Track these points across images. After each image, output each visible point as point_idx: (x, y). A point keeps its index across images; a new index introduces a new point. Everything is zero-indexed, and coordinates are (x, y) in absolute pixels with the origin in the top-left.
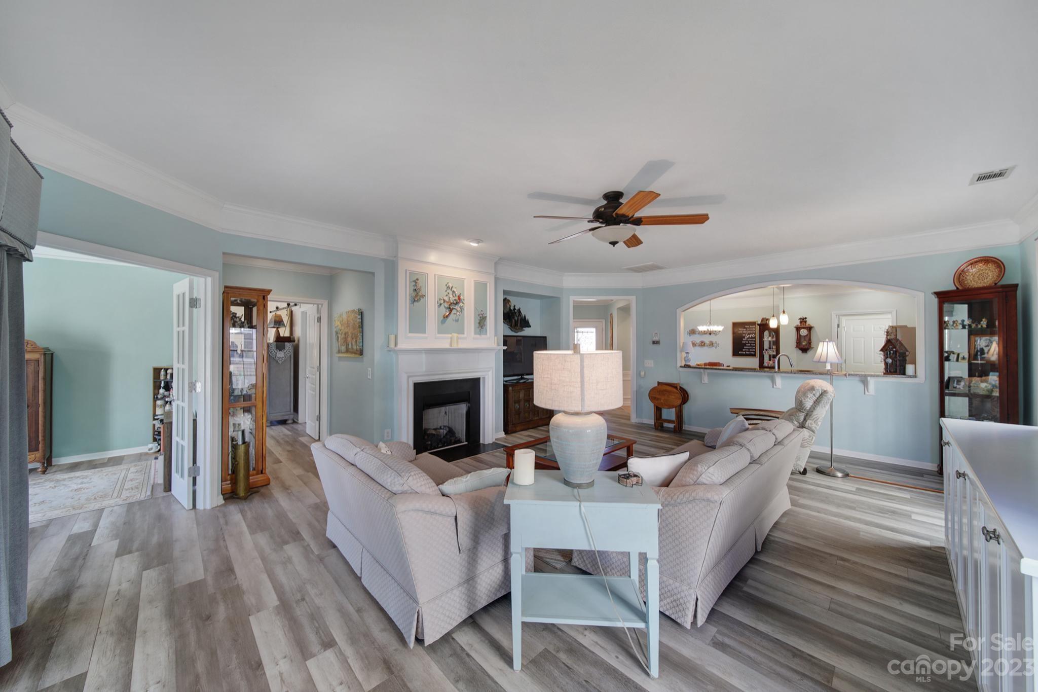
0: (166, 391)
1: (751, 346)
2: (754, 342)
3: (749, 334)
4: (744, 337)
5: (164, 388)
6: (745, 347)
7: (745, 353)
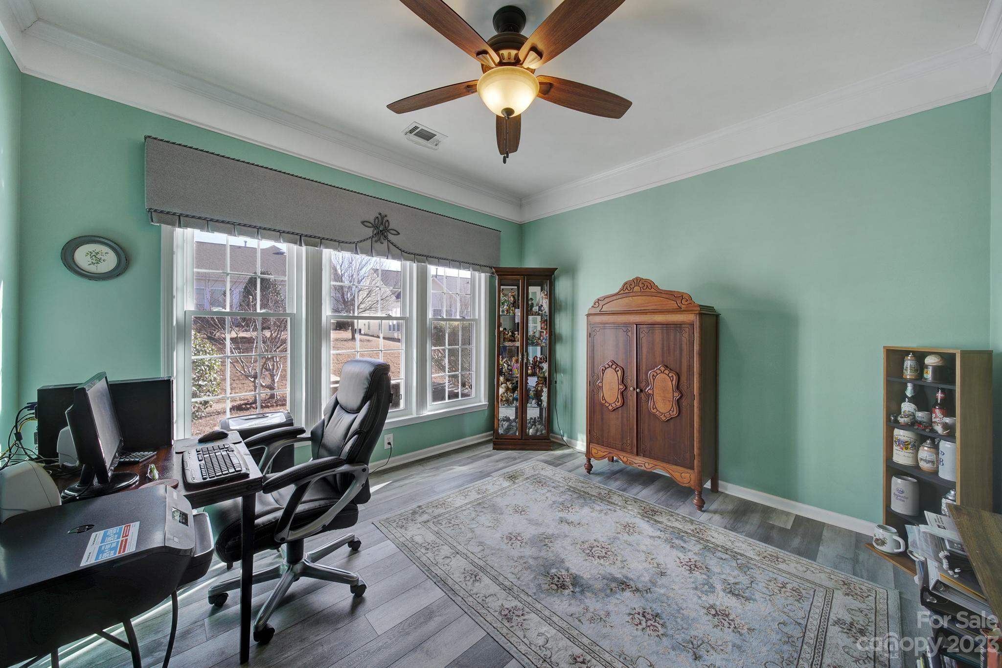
0: (920, 409)
5: (912, 400)
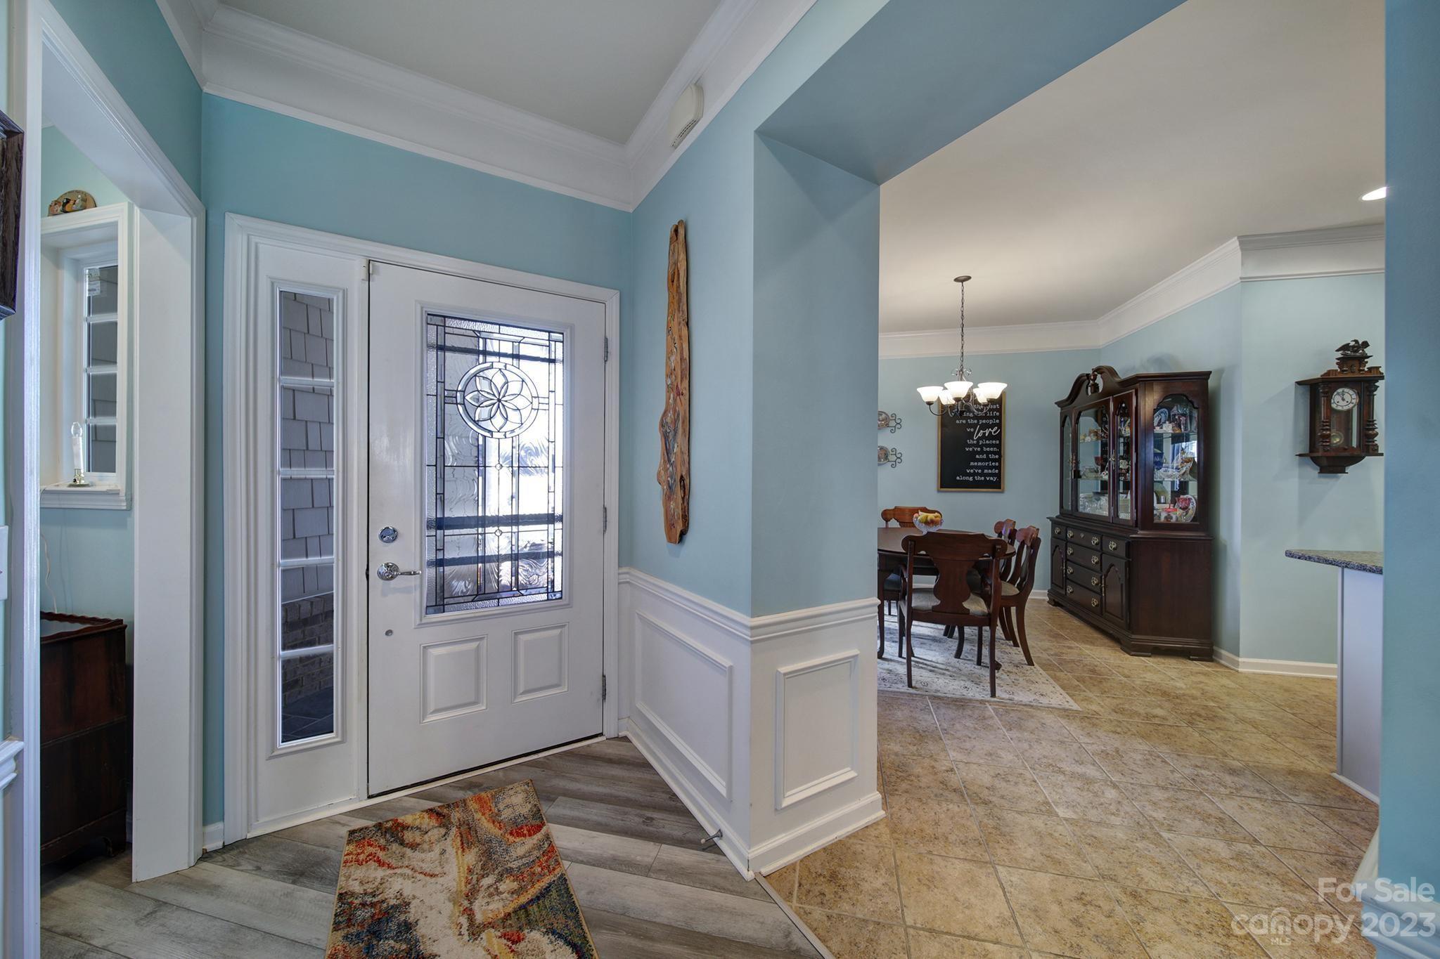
1: (988, 460)
2: (995, 449)
3: (984, 427)
4: (971, 435)
6: (972, 464)
7: (971, 479)
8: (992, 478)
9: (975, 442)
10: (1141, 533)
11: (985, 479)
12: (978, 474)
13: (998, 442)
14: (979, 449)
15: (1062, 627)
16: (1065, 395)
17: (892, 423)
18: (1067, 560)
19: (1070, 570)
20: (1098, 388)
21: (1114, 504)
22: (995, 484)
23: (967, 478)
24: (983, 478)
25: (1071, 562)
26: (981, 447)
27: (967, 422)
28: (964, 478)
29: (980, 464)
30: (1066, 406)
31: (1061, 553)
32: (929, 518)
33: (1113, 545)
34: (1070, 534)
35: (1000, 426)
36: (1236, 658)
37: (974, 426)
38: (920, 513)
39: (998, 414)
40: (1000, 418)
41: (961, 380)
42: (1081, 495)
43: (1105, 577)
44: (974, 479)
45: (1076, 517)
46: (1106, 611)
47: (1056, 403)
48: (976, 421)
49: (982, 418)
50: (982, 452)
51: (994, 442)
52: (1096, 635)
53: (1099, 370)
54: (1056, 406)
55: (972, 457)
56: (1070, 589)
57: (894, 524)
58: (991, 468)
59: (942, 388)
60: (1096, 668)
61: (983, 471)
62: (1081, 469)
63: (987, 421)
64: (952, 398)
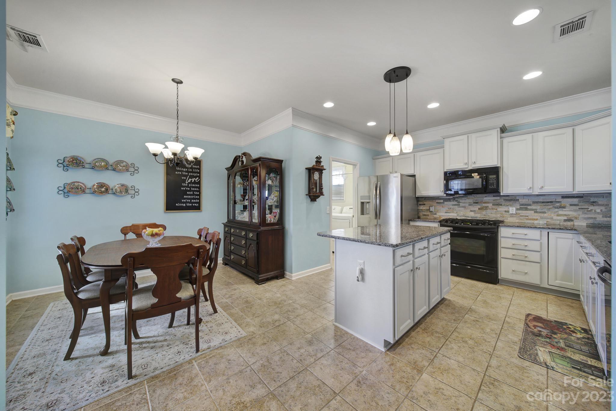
1: (193, 195)
2: (197, 189)
3: (191, 177)
4: (184, 181)
6: (185, 197)
7: (184, 205)
8: (196, 205)
9: (187, 185)
10: (262, 228)
11: (192, 205)
12: (188, 202)
13: (199, 186)
14: (189, 189)
15: (230, 277)
16: (229, 164)
17: (132, 169)
18: (231, 243)
19: (232, 248)
20: (244, 162)
21: (251, 215)
22: (197, 208)
23: (182, 205)
24: (191, 205)
25: (234, 244)
26: (190, 187)
27: (182, 173)
28: (181, 205)
29: (189, 197)
30: (230, 170)
31: (228, 240)
32: (154, 233)
33: (251, 235)
34: (232, 230)
35: (199, 177)
36: (291, 275)
37: (186, 176)
38: (148, 229)
39: (199, 171)
40: (200, 173)
41: (177, 142)
42: (236, 212)
43: (248, 249)
44: (186, 205)
45: (235, 222)
46: (248, 266)
47: (225, 169)
48: (187, 174)
49: (191, 172)
50: (190, 191)
51: (197, 185)
52: (244, 277)
53: (244, 154)
54: (225, 170)
55: (185, 193)
56: (232, 257)
57: (131, 236)
58: (195, 199)
59: (164, 146)
60: (248, 299)
61: (191, 201)
62: (236, 200)
63: (193, 174)
64: (171, 154)
